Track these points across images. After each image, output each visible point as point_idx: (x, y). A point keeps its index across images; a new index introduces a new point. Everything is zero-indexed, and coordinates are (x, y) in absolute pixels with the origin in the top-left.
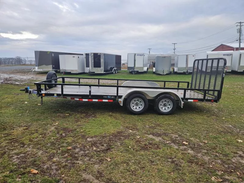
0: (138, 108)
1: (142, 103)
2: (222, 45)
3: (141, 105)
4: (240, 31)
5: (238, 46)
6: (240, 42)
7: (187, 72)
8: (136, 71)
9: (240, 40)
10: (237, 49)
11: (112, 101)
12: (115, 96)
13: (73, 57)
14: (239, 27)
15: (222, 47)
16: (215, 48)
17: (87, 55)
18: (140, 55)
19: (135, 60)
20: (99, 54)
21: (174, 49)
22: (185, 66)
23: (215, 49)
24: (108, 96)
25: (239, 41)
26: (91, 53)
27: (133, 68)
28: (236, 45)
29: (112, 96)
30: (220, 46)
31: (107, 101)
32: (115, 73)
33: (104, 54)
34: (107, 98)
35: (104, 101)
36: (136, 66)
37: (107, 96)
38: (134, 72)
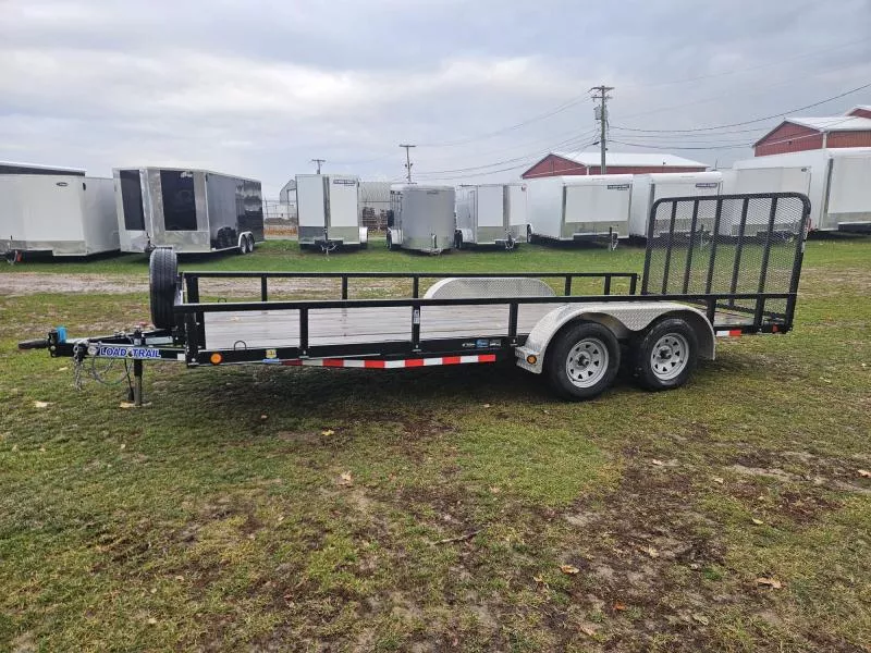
0: (585, 374)
1: (598, 357)
2: (551, 155)
3: (596, 363)
4: (602, 116)
5: (598, 162)
6: (604, 150)
7: (510, 242)
8: (336, 242)
9: (603, 141)
10: (595, 170)
11: (492, 358)
12: (503, 339)
13: (58, 184)
14: (599, 102)
15: (552, 165)
16: (529, 167)
17: (129, 178)
18: (345, 183)
19: (327, 202)
20: (183, 175)
21: (409, 166)
22: (500, 224)
23: (529, 171)
24: (479, 342)
25: (600, 144)
26: (151, 171)
27: (322, 231)
28: (591, 158)
29: (490, 339)
30: (546, 158)
31: (474, 359)
32: (248, 251)
33: (208, 176)
34: (475, 347)
35: (465, 360)
36: (334, 223)
37: (474, 340)
38: (329, 244)
